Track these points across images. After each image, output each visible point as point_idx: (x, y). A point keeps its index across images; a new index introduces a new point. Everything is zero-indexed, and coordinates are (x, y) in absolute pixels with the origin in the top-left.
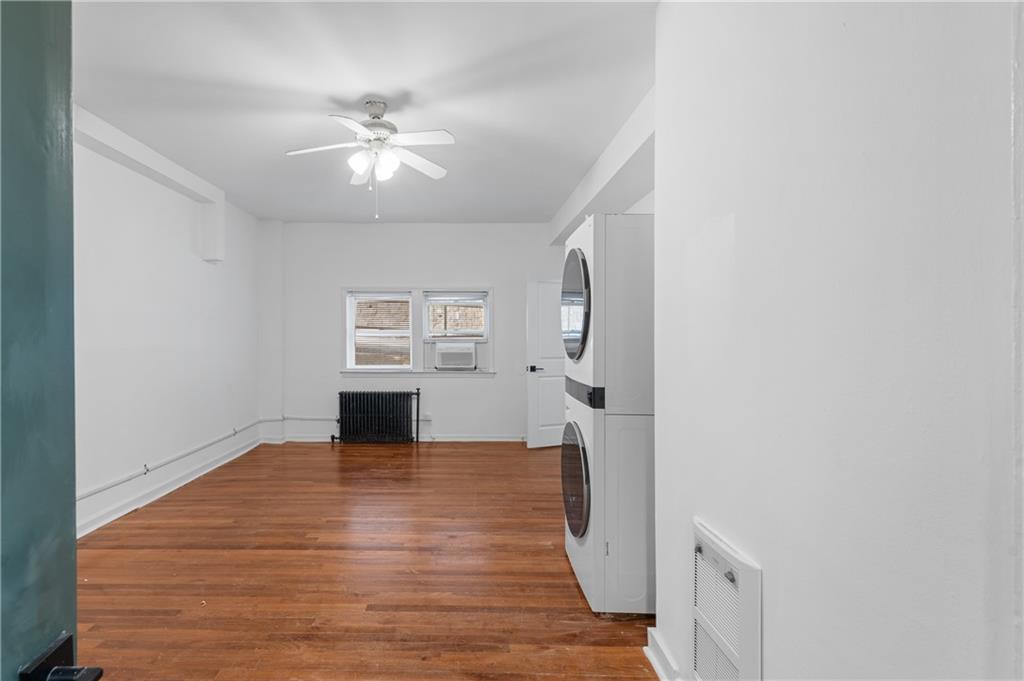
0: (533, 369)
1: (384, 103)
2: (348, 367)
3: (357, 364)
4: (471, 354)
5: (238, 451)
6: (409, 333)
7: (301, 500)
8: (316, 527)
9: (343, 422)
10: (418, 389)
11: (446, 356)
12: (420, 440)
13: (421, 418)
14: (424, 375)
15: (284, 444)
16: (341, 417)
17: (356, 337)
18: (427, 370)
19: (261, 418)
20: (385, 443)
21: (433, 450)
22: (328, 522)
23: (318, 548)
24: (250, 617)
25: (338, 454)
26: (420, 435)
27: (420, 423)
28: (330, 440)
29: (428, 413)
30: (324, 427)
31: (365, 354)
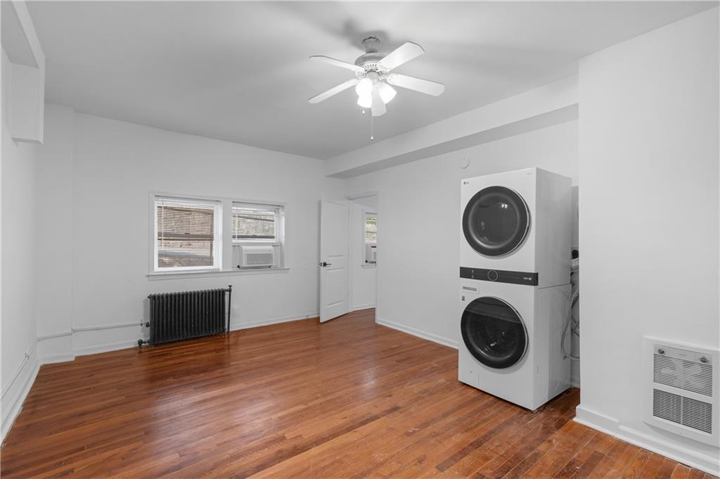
0: (325, 264)
2: (155, 270)
3: (160, 267)
4: (271, 255)
9: (155, 324)
10: (230, 286)
11: (251, 257)
12: (231, 330)
13: (231, 311)
16: (152, 321)
18: (233, 270)
19: (39, 336)
26: (231, 326)
28: (137, 345)
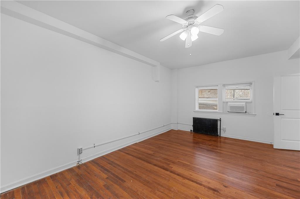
0: (277, 114)
1: (193, 10)
2: (196, 110)
3: (199, 109)
4: (244, 107)
5: (164, 131)
6: (217, 99)
7: (174, 150)
8: (174, 163)
9: (194, 126)
10: (220, 119)
11: (231, 107)
12: (221, 136)
13: (221, 128)
14: (222, 114)
15: (178, 130)
16: (193, 124)
17: (198, 101)
18: (224, 112)
19: (172, 122)
20: (208, 135)
21: (226, 141)
22: (178, 162)
23: (171, 172)
24: (139, 194)
25: (192, 136)
26: (221, 134)
27: (221, 130)
28: (190, 131)
29: (224, 127)
30: (189, 127)
31: (202, 106)
